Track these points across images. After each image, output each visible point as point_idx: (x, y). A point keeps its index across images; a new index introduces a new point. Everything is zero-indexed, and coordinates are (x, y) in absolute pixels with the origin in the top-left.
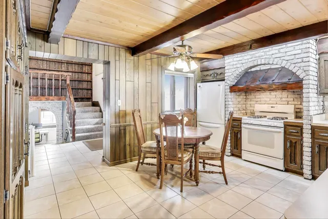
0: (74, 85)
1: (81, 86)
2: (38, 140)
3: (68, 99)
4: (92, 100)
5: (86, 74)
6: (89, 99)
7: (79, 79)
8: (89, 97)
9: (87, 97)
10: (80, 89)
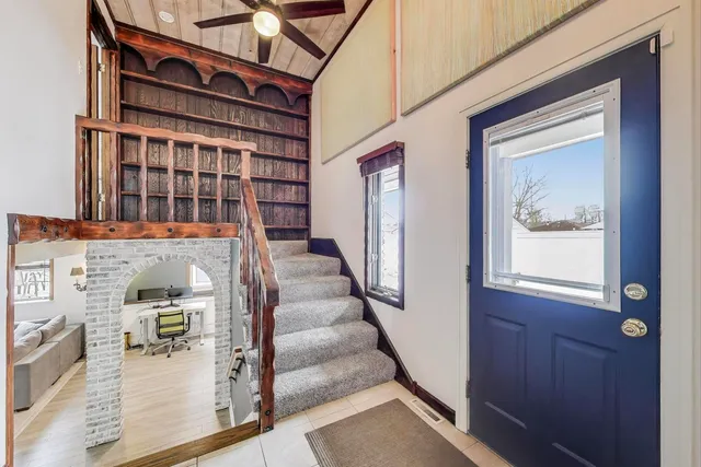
0: (262, 193)
1: (280, 197)
2: (181, 328)
3: (244, 231)
4: (309, 235)
5: (294, 165)
6: (302, 231)
7: (275, 178)
8: (301, 226)
9: (296, 227)
10: (279, 204)
